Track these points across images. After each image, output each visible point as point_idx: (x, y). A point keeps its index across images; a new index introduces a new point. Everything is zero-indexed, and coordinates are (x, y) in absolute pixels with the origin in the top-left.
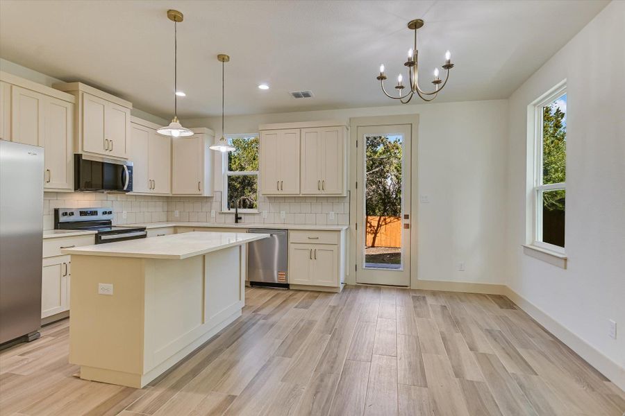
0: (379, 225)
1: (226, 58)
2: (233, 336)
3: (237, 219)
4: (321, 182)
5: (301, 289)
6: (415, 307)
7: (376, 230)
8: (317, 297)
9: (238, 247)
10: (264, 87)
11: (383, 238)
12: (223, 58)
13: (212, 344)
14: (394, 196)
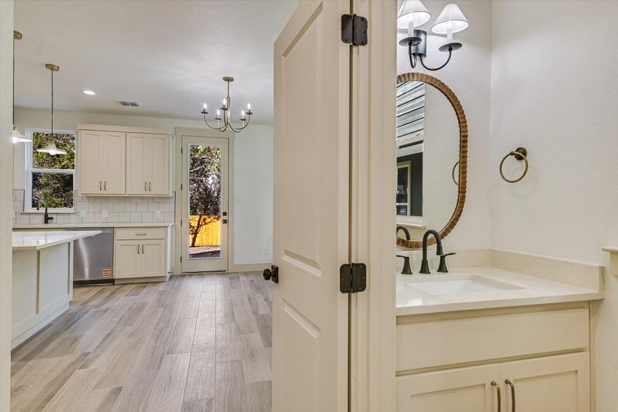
0: (199, 226)
1: (56, 68)
2: (68, 322)
3: (47, 219)
4: (148, 184)
5: (126, 282)
6: (231, 283)
7: (196, 231)
8: (145, 287)
9: (67, 245)
10: (89, 93)
11: (205, 237)
12: (51, 67)
13: (49, 330)
14: (216, 195)
